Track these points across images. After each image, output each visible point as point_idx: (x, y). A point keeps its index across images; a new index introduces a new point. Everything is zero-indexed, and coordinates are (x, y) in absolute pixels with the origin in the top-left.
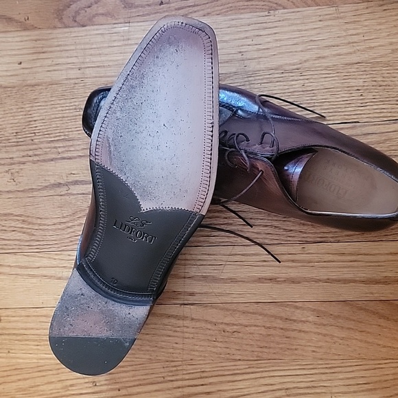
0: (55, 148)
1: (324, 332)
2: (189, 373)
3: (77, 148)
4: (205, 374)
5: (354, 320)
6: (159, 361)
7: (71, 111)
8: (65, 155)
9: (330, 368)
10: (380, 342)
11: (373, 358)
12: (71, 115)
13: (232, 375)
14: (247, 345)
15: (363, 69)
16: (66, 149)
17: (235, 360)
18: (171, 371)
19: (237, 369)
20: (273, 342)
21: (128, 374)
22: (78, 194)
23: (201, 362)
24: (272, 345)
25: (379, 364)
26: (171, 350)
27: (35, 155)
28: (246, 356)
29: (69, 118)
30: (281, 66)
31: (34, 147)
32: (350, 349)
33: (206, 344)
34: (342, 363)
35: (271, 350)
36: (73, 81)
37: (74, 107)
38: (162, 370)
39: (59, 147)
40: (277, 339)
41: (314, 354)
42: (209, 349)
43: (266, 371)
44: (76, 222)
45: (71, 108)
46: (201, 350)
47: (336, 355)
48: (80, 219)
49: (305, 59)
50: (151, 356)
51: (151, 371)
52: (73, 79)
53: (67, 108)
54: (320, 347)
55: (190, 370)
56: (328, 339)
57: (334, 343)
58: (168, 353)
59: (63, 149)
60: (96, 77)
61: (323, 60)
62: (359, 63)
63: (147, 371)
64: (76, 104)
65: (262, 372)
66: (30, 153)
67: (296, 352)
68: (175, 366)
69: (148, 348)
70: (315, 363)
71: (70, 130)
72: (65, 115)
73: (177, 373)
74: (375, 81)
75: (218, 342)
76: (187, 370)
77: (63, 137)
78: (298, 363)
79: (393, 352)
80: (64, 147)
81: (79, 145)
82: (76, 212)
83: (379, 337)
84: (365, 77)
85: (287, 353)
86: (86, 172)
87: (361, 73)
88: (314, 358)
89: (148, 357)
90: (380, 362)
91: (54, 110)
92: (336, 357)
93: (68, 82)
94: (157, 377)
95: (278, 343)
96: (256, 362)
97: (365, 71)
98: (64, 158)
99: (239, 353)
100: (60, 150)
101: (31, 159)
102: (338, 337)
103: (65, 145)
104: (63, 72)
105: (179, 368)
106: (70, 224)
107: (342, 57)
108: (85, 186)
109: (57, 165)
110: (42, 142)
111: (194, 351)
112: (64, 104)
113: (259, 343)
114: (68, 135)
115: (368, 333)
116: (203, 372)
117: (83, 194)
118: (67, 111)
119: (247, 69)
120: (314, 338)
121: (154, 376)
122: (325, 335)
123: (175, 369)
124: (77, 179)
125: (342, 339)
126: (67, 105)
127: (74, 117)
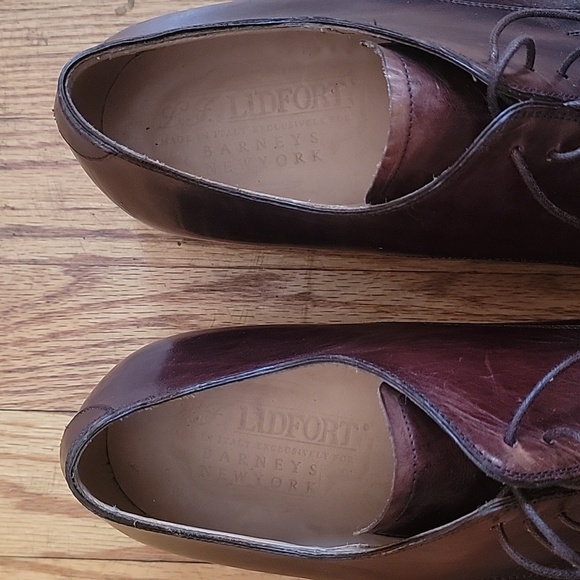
3: (27, 140)
7: (18, 43)
12: (16, 52)
22: (21, 262)
29: (9, 62)
37: (24, 33)
44: (10, 336)
45: (17, 34)
48: (23, 328)
64: (32, 24)
71: (10, 93)
81: (32, 133)
82: (12, 309)
86: (45, 204)
108: (40, 242)
117: (35, 262)
124: (22, 221)
126: (9, 26)
127: (24, 61)
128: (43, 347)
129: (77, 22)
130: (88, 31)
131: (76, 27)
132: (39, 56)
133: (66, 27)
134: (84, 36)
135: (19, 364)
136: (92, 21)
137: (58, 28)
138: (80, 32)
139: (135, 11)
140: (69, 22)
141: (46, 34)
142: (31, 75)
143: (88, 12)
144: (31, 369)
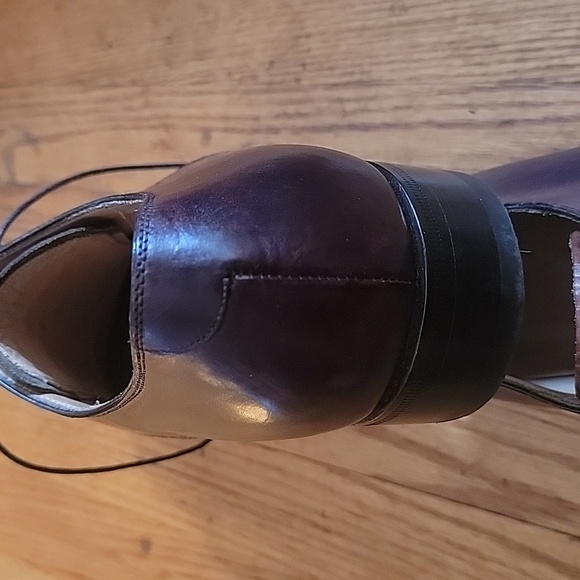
0: (341, 100)
7: (382, 14)
8: (359, 119)
12: (380, 23)
16: (362, 105)
27: (300, 115)
29: (376, 32)
31: (299, 95)
39: (348, 100)
59: (354, 106)
66: (291, 109)
72: (369, 24)
77: (357, 77)
80: (357, 100)
81: (389, 97)
100: (348, 107)
101: (290, 122)
110: (314, 87)
114: (368, 73)
127: (387, 31)
132: (399, 25)
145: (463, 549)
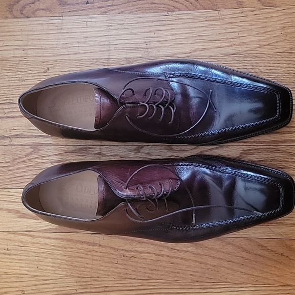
0: (2, 109)
1: (200, 260)
2: (96, 288)
4: (108, 289)
5: (223, 252)
6: (73, 277)
7: (16, 81)
8: (9, 115)
9: (204, 289)
10: (243, 271)
11: (237, 282)
12: (16, 84)
13: (128, 290)
14: (141, 267)
15: (238, 59)
16: (11, 110)
17: (132, 279)
18: (82, 286)
19: (133, 286)
20: (161, 266)
21: (49, 286)
22: (18, 145)
23: (105, 279)
24: (160, 268)
25: (241, 287)
26: (83, 269)
28: (140, 276)
29: (14, 87)
30: (175, 54)
32: (219, 275)
33: (110, 265)
34: (213, 285)
35: (159, 273)
36: (18, 59)
37: (18, 79)
38: (75, 284)
40: (164, 264)
41: (192, 277)
42: (112, 269)
43: (154, 289)
44: (15, 167)
45: (16, 79)
46: (106, 270)
47: (209, 278)
48: (19, 164)
49: (193, 49)
50: (67, 272)
51: (67, 285)
52: (18, 57)
53: (13, 79)
54: (197, 272)
55: (96, 285)
56: (203, 266)
57: (208, 269)
58: (80, 271)
59: (8, 110)
60: (36, 56)
61: (207, 51)
62: (234, 54)
63: (63, 284)
64: (20, 76)
65: (152, 289)
67: (178, 275)
68: (85, 282)
69: (66, 266)
70: (192, 284)
71: (14, 96)
72: (11, 84)
73: (86, 287)
74: (246, 68)
75: (119, 264)
76: (94, 285)
77: (8, 101)
78: (179, 283)
79: (252, 279)
82: (16, 159)
83: (242, 266)
84: (238, 65)
85: (171, 275)
87: (236, 62)
88: (192, 280)
89: (65, 273)
90: (242, 286)
91: (3, 80)
92: (209, 281)
93: (14, 59)
94: (71, 290)
95: (165, 267)
96: (147, 281)
97: (238, 61)
98: (8, 117)
99: (135, 273)
100: (6, 111)
102: (210, 265)
103: (10, 107)
104: (11, 52)
105: (88, 283)
106: (11, 168)
107: (221, 49)
108: (23, 139)
109: (3, 122)
111: (100, 270)
112: (11, 76)
113: (150, 267)
114: (12, 100)
115: (234, 262)
116: (106, 287)
117: (22, 145)
118: (13, 82)
119: (150, 55)
120: (193, 264)
121: (68, 288)
122: (201, 263)
123: (85, 283)
124: (18, 133)
125: (214, 266)
126: (13, 77)
127: (18, 87)
128: (25, 170)
129: (33, 75)
130: (36, 77)
131: (33, 76)
132: (22, 85)
133: (30, 77)
134: (35, 79)
135: (18, 175)
136: (37, 74)
137: (27, 77)
138: (34, 78)
139: (49, 71)
140: (30, 75)
141: (24, 79)
142: (20, 91)
143: (36, 72)
144: (21, 176)
145: (59, 247)
